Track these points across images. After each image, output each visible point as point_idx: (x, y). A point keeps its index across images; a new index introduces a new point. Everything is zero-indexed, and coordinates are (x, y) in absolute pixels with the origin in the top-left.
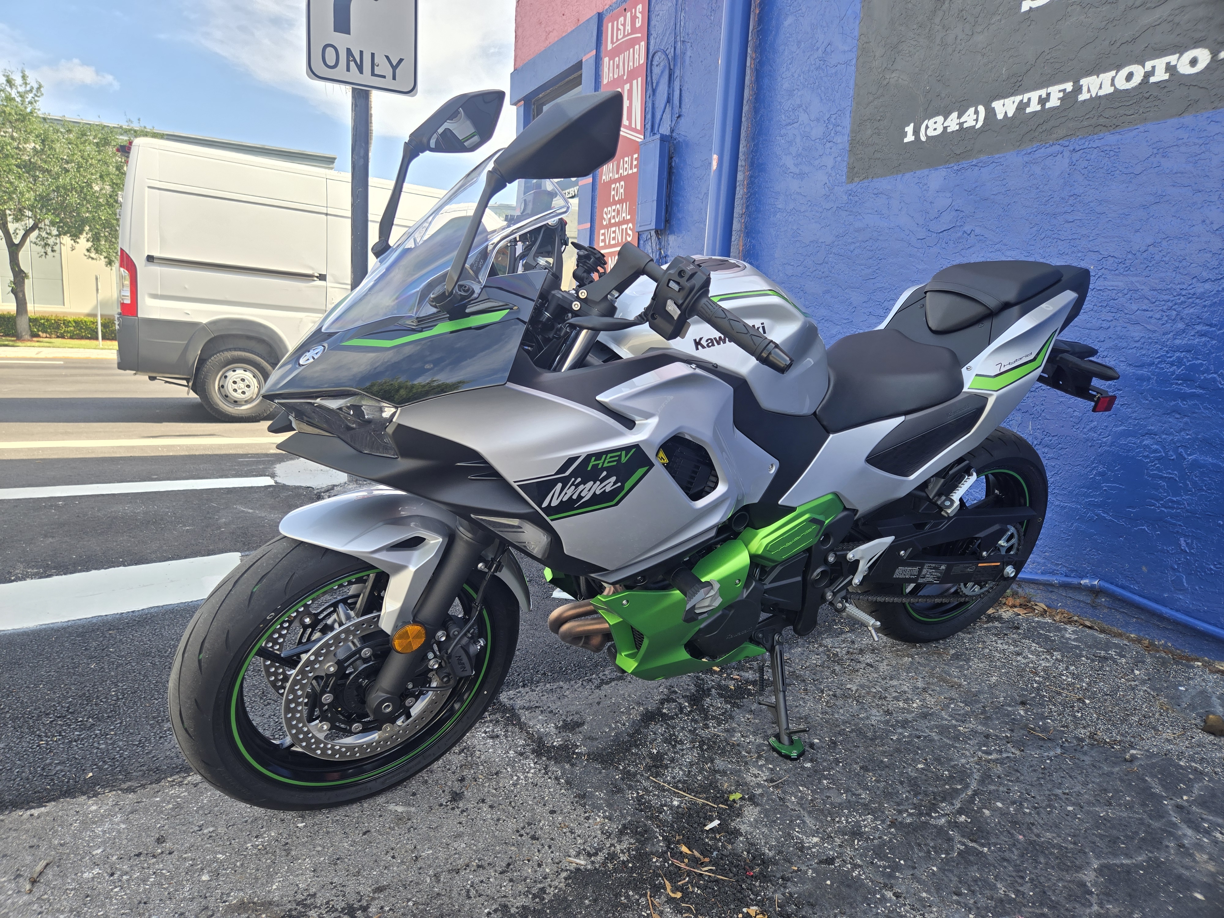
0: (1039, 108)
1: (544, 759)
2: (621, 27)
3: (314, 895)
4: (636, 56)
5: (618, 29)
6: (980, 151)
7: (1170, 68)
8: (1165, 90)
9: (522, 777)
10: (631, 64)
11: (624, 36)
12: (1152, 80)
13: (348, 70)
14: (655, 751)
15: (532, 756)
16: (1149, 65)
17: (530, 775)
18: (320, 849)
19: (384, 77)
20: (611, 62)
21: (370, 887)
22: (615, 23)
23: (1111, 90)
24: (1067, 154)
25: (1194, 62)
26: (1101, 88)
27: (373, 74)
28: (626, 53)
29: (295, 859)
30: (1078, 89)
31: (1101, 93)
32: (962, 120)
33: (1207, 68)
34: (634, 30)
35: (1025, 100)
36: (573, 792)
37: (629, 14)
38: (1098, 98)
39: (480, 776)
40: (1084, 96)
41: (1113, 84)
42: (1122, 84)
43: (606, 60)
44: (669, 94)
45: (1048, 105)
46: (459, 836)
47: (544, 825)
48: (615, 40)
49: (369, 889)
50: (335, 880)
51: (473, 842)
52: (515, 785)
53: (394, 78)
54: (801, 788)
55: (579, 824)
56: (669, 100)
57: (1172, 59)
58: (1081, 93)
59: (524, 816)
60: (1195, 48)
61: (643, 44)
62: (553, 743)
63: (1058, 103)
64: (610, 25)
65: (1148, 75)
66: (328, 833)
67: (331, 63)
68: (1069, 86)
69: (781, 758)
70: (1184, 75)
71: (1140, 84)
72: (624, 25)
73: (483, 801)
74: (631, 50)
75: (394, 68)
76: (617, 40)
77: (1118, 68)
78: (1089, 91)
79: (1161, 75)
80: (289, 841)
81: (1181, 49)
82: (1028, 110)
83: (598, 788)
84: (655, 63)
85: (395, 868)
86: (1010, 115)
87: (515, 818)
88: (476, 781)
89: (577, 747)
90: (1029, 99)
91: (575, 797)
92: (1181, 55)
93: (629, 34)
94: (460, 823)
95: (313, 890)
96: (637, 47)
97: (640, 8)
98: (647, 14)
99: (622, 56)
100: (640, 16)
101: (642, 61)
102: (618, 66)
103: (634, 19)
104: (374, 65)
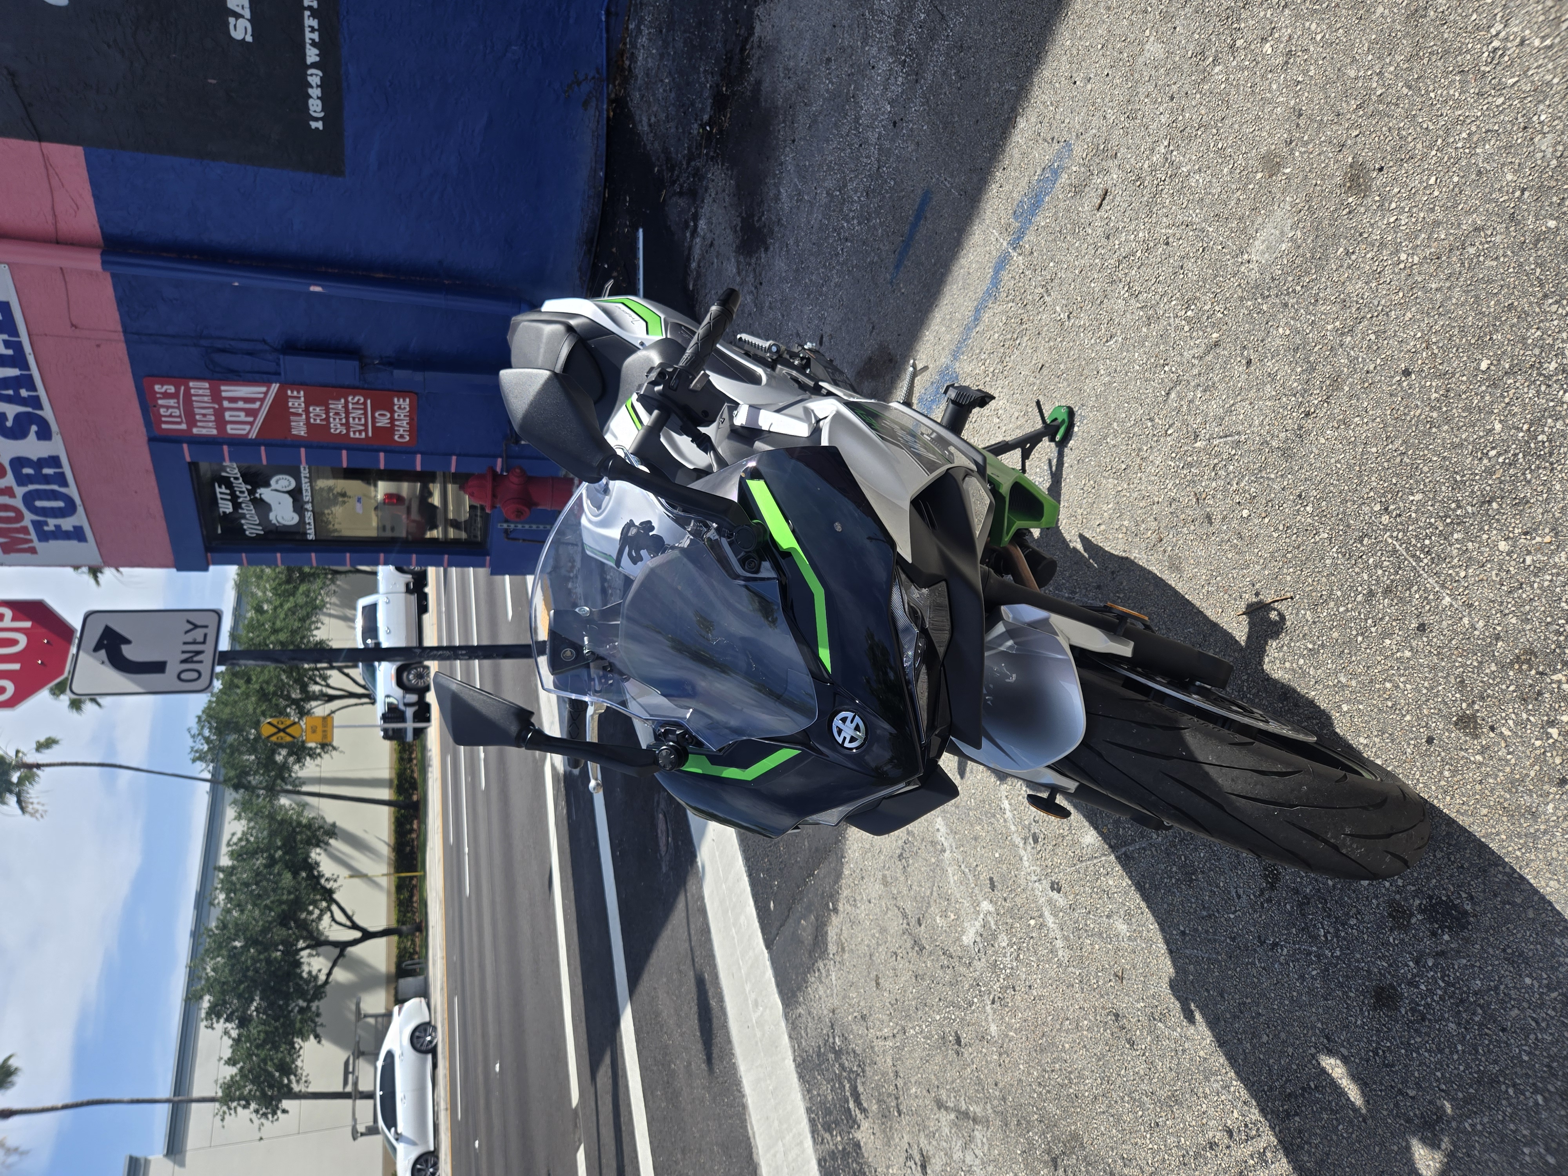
0: (317, 33)
2: (170, 411)
4: (201, 392)
5: (171, 416)
6: (338, 73)
10: (206, 399)
11: (178, 408)
13: (201, 662)
19: (205, 635)
20: (199, 424)
22: (164, 419)
24: (349, 17)
27: (204, 642)
28: (195, 404)
32: (315, 86)
34: (175, 396)
35: (310, 42)
37: (160, 402)
43: (195, 431)
44: (243, 354)
45: (316, 27)
48: (179, 420)
53: (206, 627)
56: (251, 353)
61: (191, 384)
63: (316, 21)
64: (164, 426)
67: (195, 675)
68: (307, 13)
72: (168, 407)
74: (194, 398)
75: (196, 627)
76: (180, 416)
82: (317, 40)
86: (318, 53)
90: (310, 39)
93: (178, 403)
96: (192, 391)
97: (157, 388)
98: (165, 378)
99: (197, 411)
100: (165, 387)
101: (207, 385)
102: (204, 415)
103: (166, 395)
104: (194, 642)
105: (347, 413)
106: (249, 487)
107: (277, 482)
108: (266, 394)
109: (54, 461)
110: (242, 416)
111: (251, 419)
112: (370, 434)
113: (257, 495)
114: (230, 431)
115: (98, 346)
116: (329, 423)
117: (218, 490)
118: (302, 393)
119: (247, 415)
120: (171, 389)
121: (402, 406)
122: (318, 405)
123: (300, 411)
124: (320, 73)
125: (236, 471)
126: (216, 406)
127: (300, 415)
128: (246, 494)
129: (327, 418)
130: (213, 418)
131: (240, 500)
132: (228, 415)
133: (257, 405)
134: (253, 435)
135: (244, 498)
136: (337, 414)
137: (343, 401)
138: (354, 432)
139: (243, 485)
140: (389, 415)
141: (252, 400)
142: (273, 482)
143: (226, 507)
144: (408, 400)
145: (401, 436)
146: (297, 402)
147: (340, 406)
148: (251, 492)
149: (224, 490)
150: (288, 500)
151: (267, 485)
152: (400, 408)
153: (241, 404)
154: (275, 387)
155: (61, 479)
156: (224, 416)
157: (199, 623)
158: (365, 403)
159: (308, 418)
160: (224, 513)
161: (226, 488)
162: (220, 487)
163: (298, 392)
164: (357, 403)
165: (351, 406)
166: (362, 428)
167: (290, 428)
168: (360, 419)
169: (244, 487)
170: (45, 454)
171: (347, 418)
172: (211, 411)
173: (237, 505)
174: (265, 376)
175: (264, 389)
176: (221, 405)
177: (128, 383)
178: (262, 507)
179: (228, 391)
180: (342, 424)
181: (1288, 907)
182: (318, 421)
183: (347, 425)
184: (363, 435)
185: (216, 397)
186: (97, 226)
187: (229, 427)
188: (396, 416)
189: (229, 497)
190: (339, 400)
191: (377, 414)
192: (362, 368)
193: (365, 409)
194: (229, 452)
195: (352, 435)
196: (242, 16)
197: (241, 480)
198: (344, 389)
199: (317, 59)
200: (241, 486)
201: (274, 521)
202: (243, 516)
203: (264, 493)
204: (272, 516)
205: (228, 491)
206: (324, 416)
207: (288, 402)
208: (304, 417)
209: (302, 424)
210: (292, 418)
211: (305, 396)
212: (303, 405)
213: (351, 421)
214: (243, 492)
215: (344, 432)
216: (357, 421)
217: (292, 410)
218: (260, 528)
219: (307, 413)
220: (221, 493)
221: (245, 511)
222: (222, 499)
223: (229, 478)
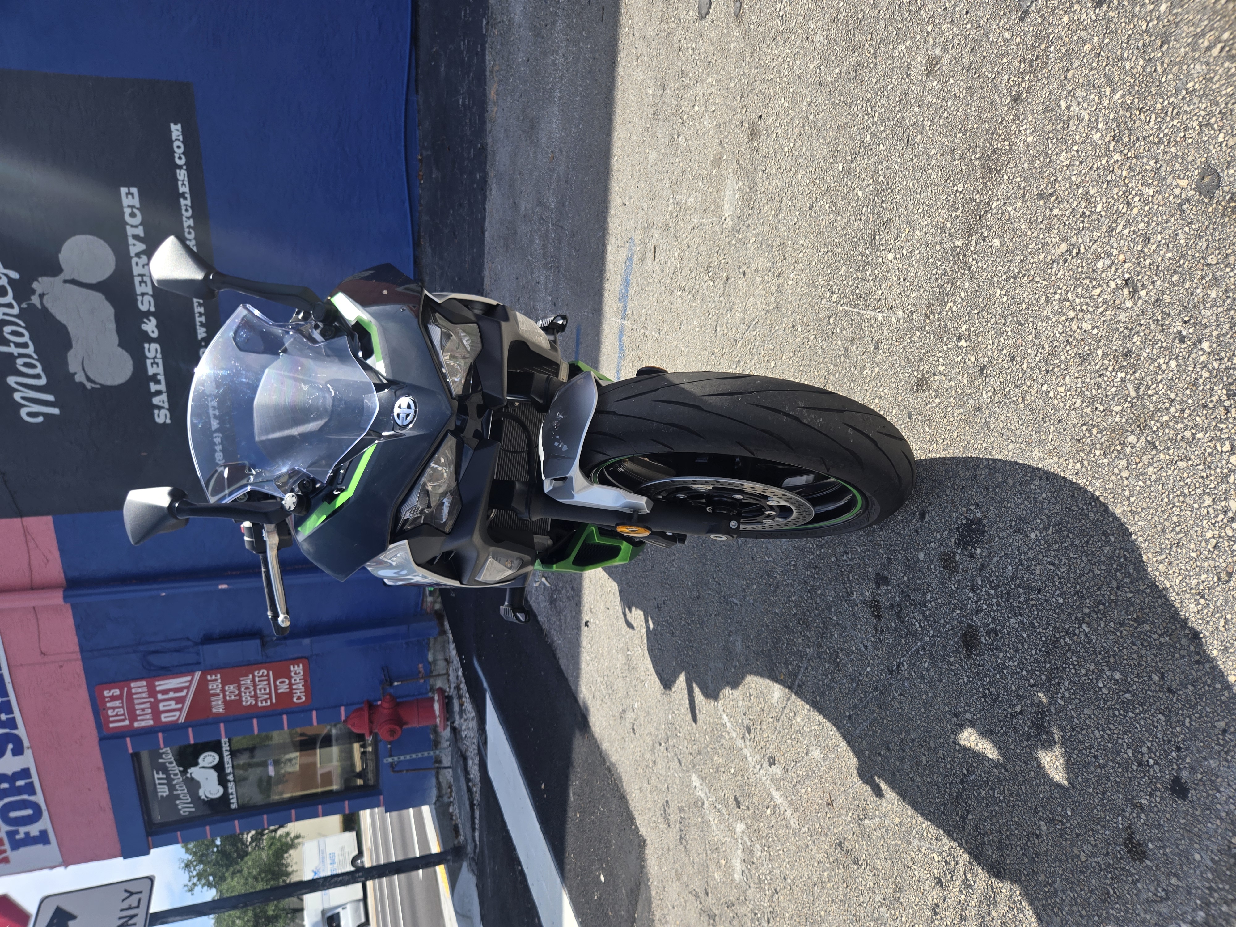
2: (116, 710)
4: (140, 690)
5: (117, 715)
10: (144, 695)
11: (122, 707)
13: (135, 924)
19: (140, 900)
20: (139, 718)
22: (111, 719)
28: (136, 701)
34: (120, 697)
37: (108, 705)
43: (136, 725)
44: (171, 652)
48: (123, 717)
53: (140, 892)
60: (198, 353)
61: (132, 685)
64: (111, 725)
72: (114, 708)
74: (135, 696)
75: (132, 894)
76: (124, 715)
86: (218, 422)
93: (122, 703)
96: (133, 691)
97: (106, 693)
98: (111, 683)
99: (137, 707)
100: (112, 691)
101: (144, 683)
102: (143, 710)
104: (130, 908)
105: (255, 686)
106: (181, 769)
107: (204, 760)
108: (191, 682)
109: (25, 773)
110: (173, 705)
111: (180, 706)
112: (274, 701)
113: (189, 775)
114: (163, 720)
115: (61, 667)
116: (241, 697)
117: (156, 776)
118: (219, 676)
119: (176, 703)
120: (117, 692)
121: (297, 671)
122: (231, 684)
123: (218, 691)
124: (222, 435)
125: (171, 756)
126: (152, 700)
127: (218, 695)
128: (179, 776)
129: (239, 695)
130: (150, 711)
131: (175, 782)
132: (162, 707)
133: (184, 693)
134: (182, 720)
135: (178, 779)
136: (247, 688)
137: (251, 676)
138: (262, 702)
139: (177, 768)
140: (287, 681)
141: (180, 689)
142: (200, 760)
143: (163, 791)
144: (301, 666)
145: (299, 698)
146: (215, 684)
147: (249, 682)
148: (184, 772)
149: (161, 775)
150: (214, 774)
151: (196, 764)
152: (295, 674)
153: (171, 695)
154: (198, 674)
155: (30, 789)
156: (158, 707)
157: (134, 890)
158: (268, 675)
159: (225, 696)
160: (162, 796)
161: (163, 773)
162: (158, 773)
163: (216, 676)
164: (262, 676)
165: (257, 679)
166: (267, 696)
167: (210, 708)
168: (265, 689)
169: (177, 770)
170: (18, 768)
171: (255, 690)
172: (148, 705)
173: (172, 788)
174: (189, 667)
175: (189, 678)
176: (155, 697)
177: (83, 694)
178: (193, 785)
179: (162, 685)
180: (251, 697)
181: (893, 625)
182: (233, 698)
183: (255, 697)
184: (269, 703)
185: (152, 692)
186: (62, 571)
187: (163, 716)
188: (293, 682)
189: (165, 782)
190: (248, 676)
191: (278, 683)
192: (263, 645)
193: (269, 680)
194: (164, 738)
195: (260, 704)
196: (163, 408)
197: (174, 764)
198: (250, 666)
199: (219, 426)
200: (175, 769)
201: (203, 797)
202: (178, 797)
203: (194, 772)
204: (201, 793)
205: (164, 776)
206: (237, 692)
207: (208, 685)
208: (221, 696)
209: (220, 702)
210: (212, 699)
211: (221, 678)
212: (220, 686)
213: (258, 692)
214: (176, 775)
215: (254, 702)
216: (263, 691)
217: (212, 692)
218: (192, 805)
219: (223, 691)
220: (159, 779)
221: (179, 792)
222: (160, 784)
223: (165, 763)
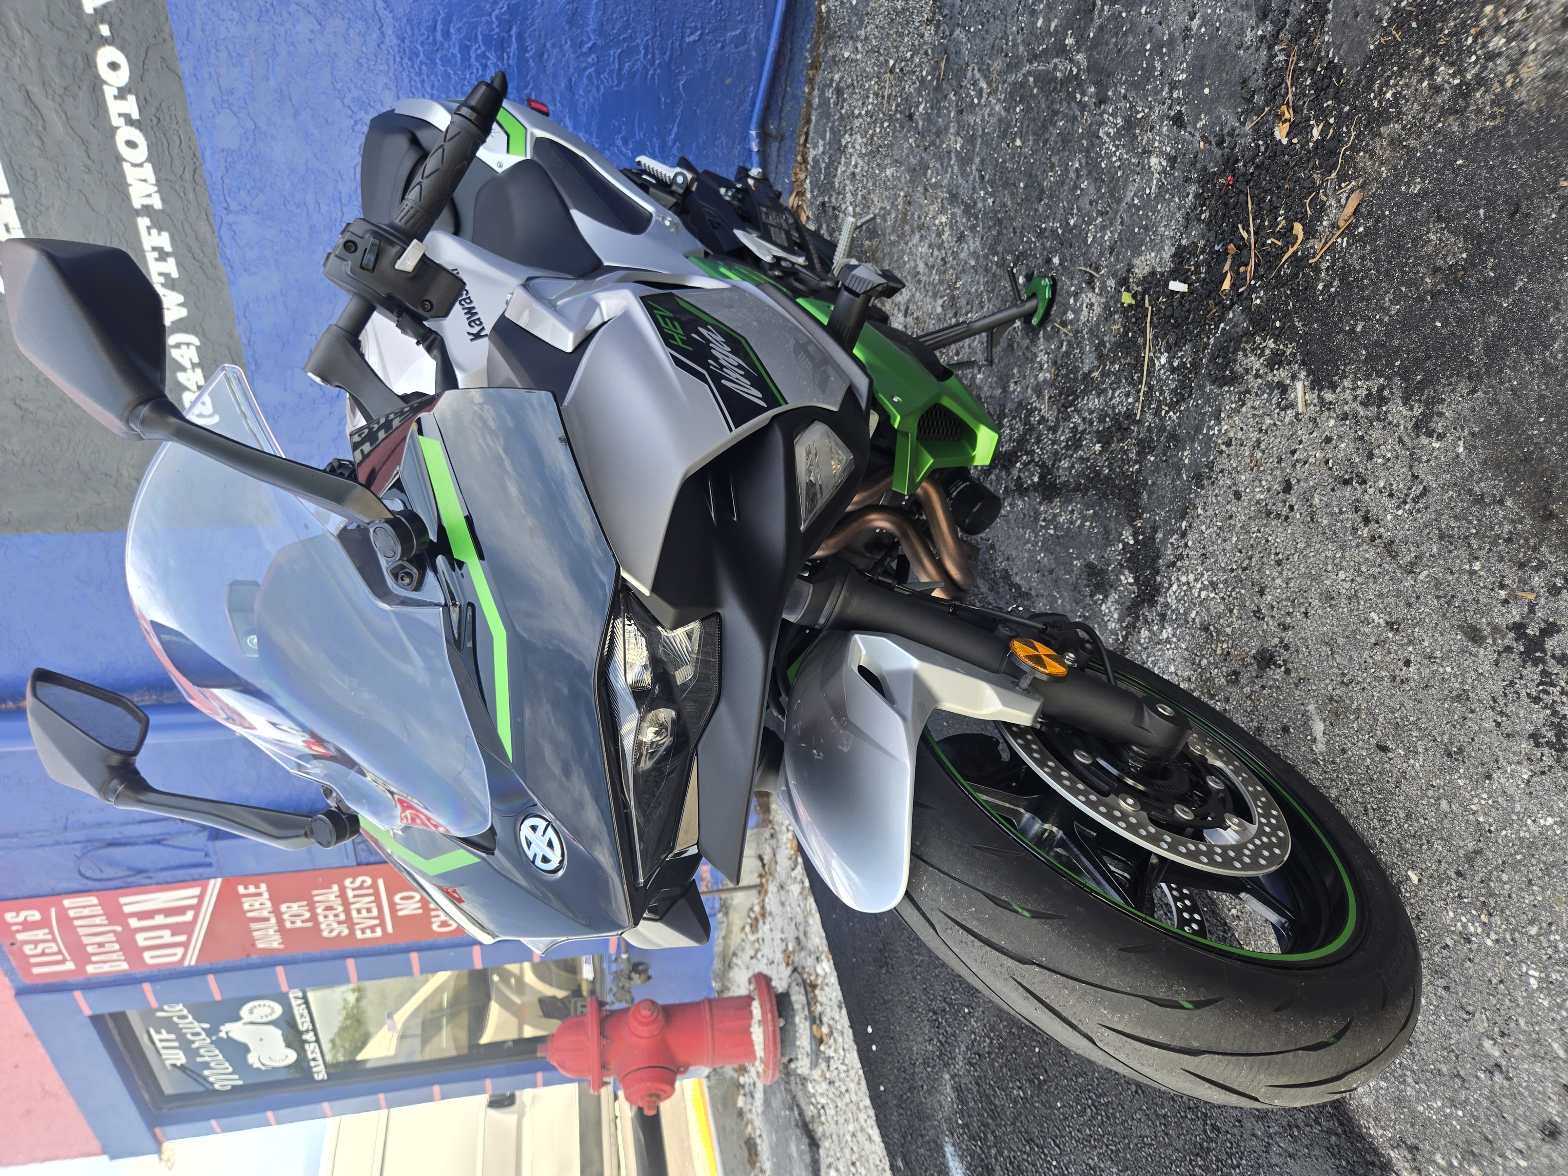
0: (171, 261)
1: (1159, 579)
2: (41, 946)
3: (1535, 737)
4: (86, 912)
5: (43, 954)
6: (230, 335)
7: (122, 94)
8: (149, 98)
9: (1199, 585)
10: (98, 921)
11: (54, 940)
12: (136, 115)
14: (1098, 447)
15: (1162, 600)
16: (117, 121)
17: (1191, 577)
18: (1444, 804)
20: (94, 959)
21: (1475, 656)
22: (33, 960)
23: (148, 167)
24: (231, 218)
25: (114, 66)
26: (145, 181)
28: (81, 931)
29: (1482, 832)
30: (147, 210)
31: (152, 179)
32: (188, 365)
33: (122, 49)
34: (44, 923)
35: (162, 280)
36: (1196, 497)
37: (20, 937)
38: (158, 182)
39: (1219, 652)
40: (157, 203)
41: (141, 165)
42: (141, 153)
43: (91, 969)
44: (147, 843)
45: (168, 248)
46: (1328, 597)
47: (1261, 492)
48: (59, 957)
49: (1482, 651)
50: (1489, 725)
51: (1330, 567)
52: (1214, 585)
54: (1090, 240)
55: (1241, 445)
56: (157, 842)
57: (109, 92)
58: (152, 206)
59: (1259, 531)
60: (95, 67)
61: (67, 903)
62: (1131, 584)
63: (165, 235)
64: (36, 970)
65: (129, 121)
66: (1409, 816)
68: (143, 222)
69: (1058, 298)
70: (130, 78)
71: (141, 130)
72: (36, 943)
73: (1257, 614)
74: (76, 923)
76: (60, 952)
77: (119, 159)
78: (149, 195)
79: (131, 106)
80: (1451, 873)
81: (97, 84)
82: (175, 275)
83: (1178, 468)
84: (98, 875)
85: (1426, 644)
86: (180, 298)
87: (1267, 541)
88: (1228, 653)
89: (1126, 545)
90: (160, 274)
91: (1202, 487)
92: (104, 82)
93: (52, 932)
94: (1306, 614)
95: (1526, 746)
96: (72, 913)
97: (9, 917)
98: (19, 900)
99: (86, 940)
100: (23, 914)
101: (94, 900)
102: (101, 945)
103: (28, 926)
105: (346, 904)
106: (207, 1026)
107: (251, 1012)
108: (201, 897)
110: (167, 937)
111: (183, 938)
112: (390, 929)
113: (223, 1035)
114: (150, 961)
116: (317, 924)
117: (156, 1036)
118: (263, 887)
119: (173, 935)
120: (35, 915)
122: (294, 900)
123: (265, 914)
124: (195, 340)
126: (119, 928)
127: (267, 919)
128: (204, 1035)
129: (314, 918)
130: (117, 947)
131: (195, 1045)
132: (141, 939)
133: (189, 916)
134: (191, 961)
135: (201, 1041)
136: (329, 908)
137: (335, 888)
138: (363, 931)
139: (196, 1024)
141: (180, 911)
142: (244, 1012)
143: (175, 1058)
146: (257, 901)
147: (332, 896)
148: (213, 1031)
149: (165, 1035)
150: (276, 1035)
151: (235, 1018)
153: (160, 920)
154: (215, 885)
156: (135, 942)
158: (374, 886)
159: (280, 922)
160: (173, 1065)
161: (168, 1032)
162: (158, 1032)
163: (257, 887)
164: (361, 887)
165: (350, 894)
166: (376, 922)
167: (250, 941)
168: (369, 910)
169: (198, 1027)
171: (347, 911)
172: (111, 937)
173: (191, 1052)
174: (193, 871)
175: (197, 891)
176: (125, 925)
178: (234, 1048)
179: (132, 903)
180: (340, 923)
182: (299, 924)
184: (379, 932)
185: (115, 915)
187: (147, 955)
189: (176, 1044)
190: (329, 888)
191: (397, 898)
193: (376, 894)
194: (155, 992)
195: (359, 935)
197: (190, 1018)
198: (332, 870)
199: (183, 312)
200: (193, 1026)
201: (257, 1065)
202: (207, 1066)
203: (233, 1030)
204: (253, 1059)
205: (173, 1037)
206: (307, 915)
207: (241, 904)
208: (273, 920)
209: (271, 932)
210: (253, 926)
211: (269, 890)
212: (269, 904)
213: (354, 914)
214: (198, 1034)
215: (346, 932)
216: (364, 913)
217: (250, 915)
218: (236, 1077)
219: (278, 914)
220: (161, 1040)
221: (207, 1059)
222: (164, 1048)
223: (171, 1018)
